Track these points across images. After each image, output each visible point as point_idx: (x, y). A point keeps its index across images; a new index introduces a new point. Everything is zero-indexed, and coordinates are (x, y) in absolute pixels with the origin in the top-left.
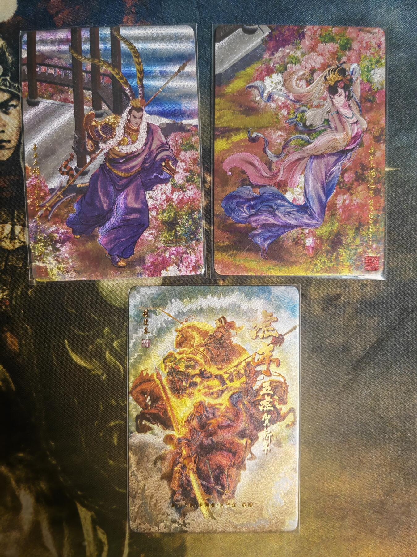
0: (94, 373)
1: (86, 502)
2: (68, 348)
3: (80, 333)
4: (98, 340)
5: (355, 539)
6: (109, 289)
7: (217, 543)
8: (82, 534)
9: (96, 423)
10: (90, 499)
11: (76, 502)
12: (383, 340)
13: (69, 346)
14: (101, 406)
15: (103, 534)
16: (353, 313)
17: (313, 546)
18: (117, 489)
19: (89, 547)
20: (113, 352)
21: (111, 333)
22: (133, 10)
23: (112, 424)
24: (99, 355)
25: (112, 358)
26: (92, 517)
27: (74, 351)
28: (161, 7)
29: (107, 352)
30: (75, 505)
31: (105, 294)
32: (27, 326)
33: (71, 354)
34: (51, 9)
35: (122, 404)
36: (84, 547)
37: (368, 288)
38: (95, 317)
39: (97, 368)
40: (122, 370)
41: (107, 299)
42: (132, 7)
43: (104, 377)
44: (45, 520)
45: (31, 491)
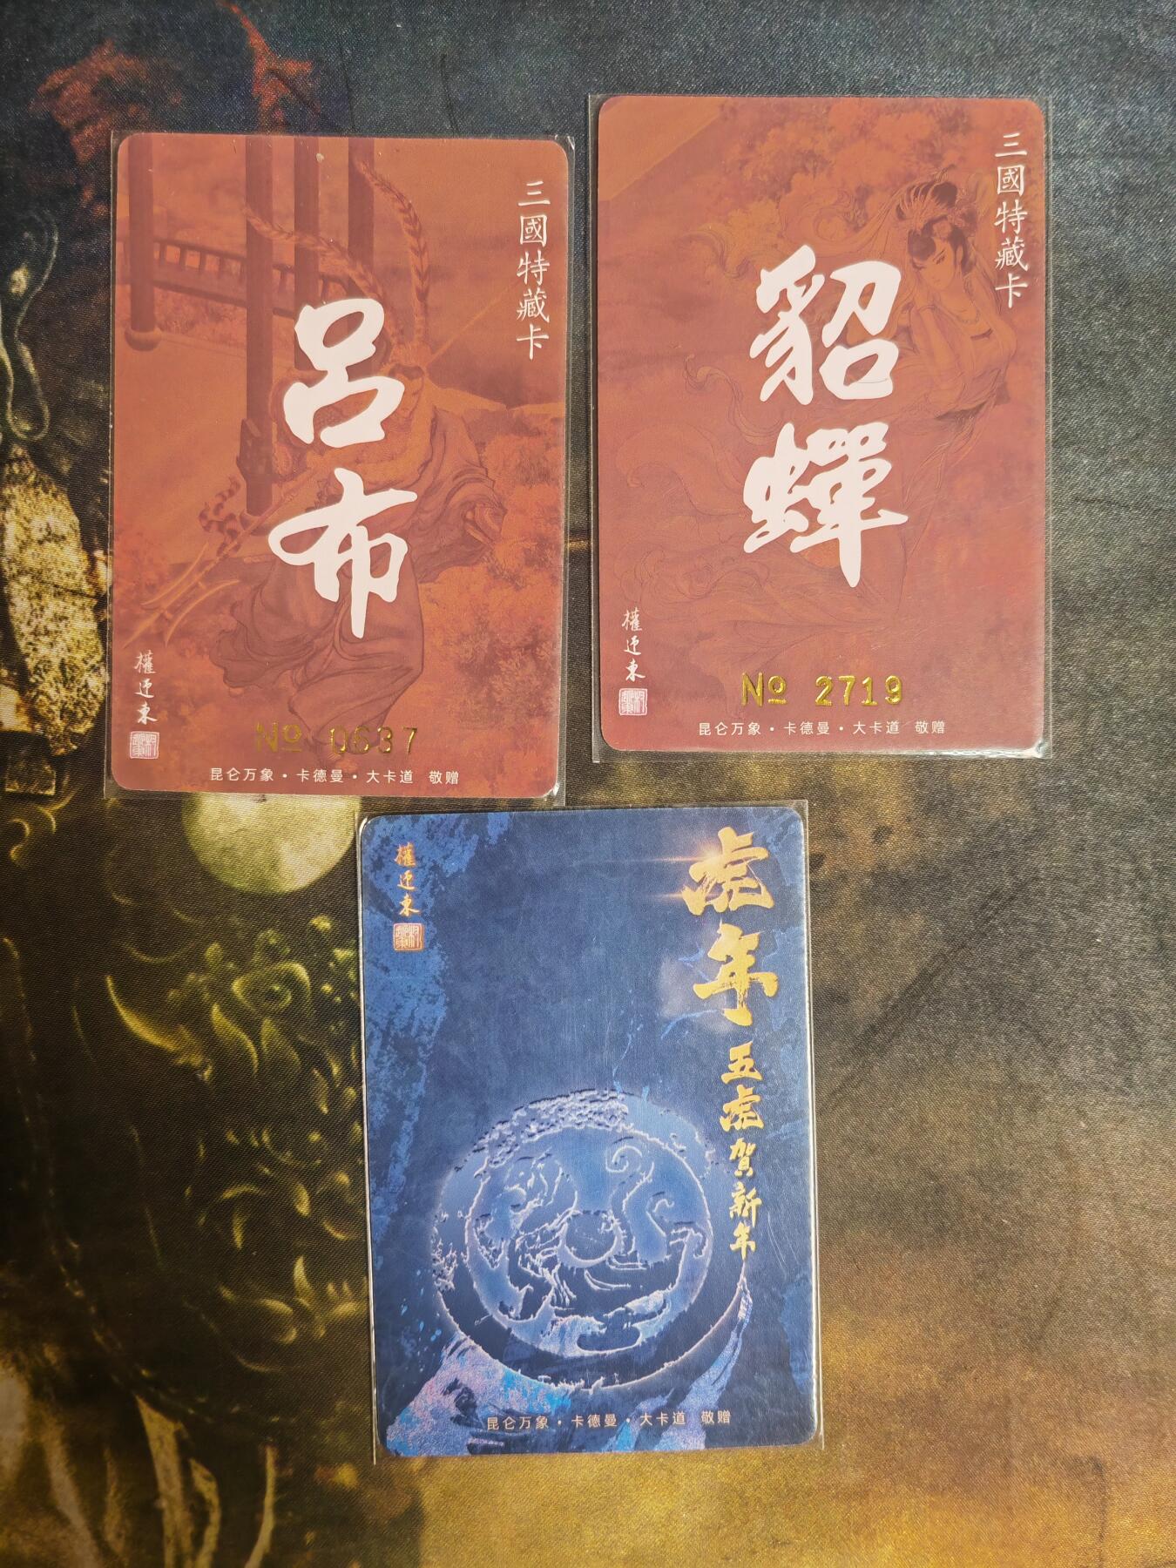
0: (181, 1061)
1: (162, 1397)
2: (114, 998)
3: (144, 958)
4: (191, 977)
5: (866, 1493)
6: (220, 845)
7: (504, 1503)
8: (154, 1483)
9: (188, 1191)
10: (172, 1391)
11: (137, 1397)
12: (936, 973)
13: (117, 992)
14: (201, 1147)
15: (207, 1479)
16: (856, 904)
17: (755, 1511)
18: (243, 1361)
19: (172, 1512)
20: (231, 1007)
21: (226, 959)
22: (279, 115)
23: (228, 1194)
24: (194, 1016)
25: (229, 1024)
26: (177, 1435)
27: (130, 1004)
28: (351, 108)
29: (215, 1009)
30: (135, 1403)
31: (208, 857)
32: (6, 940)
33: (123, 1012)
34: (65, 115)
35: (256, 1144)
36: (159, 1514)
37: (894, 838)
38: (183, 917)
39: (190, 1049)
40: (255, 1056)
41: (214, 871)
42: (275, 107)
43: (207, 1073)
44: (57, 1442)
45: (20, 1369)
